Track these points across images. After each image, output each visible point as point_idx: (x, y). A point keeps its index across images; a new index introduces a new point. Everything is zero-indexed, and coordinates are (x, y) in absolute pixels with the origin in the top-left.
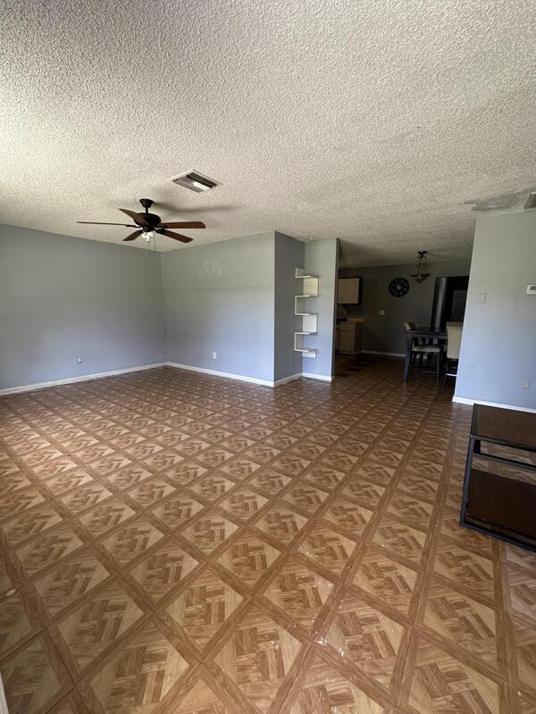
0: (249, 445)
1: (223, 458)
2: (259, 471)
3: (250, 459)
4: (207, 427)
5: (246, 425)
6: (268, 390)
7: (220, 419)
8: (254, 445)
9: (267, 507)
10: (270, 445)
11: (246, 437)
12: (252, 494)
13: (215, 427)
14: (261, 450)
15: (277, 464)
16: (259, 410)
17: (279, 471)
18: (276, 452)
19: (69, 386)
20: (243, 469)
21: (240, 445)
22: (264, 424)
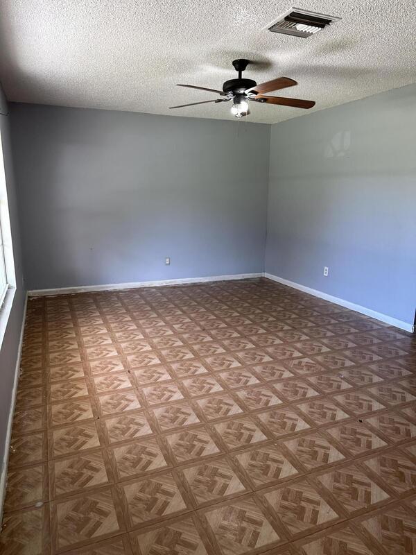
0: (338, 418)
1: (294, 426)
2: (339, 464)
3: (331, 441)
4: (287, 374)
5: (345, 386)
6: (399, 336)
7: (309, 367)
8: (345, 421)
9: (332, 526)
10: (372, 429)
11: (338, 404)
12: (316, 497)
13: (298, 377)
14: (354, 432)
15: (372, 464)
16: (374, 367)
17: (371, 476)
18: (377, 443)
19: (154, 290)
20: (316, 452)
21: (324, 415)
22: (374, 391)
